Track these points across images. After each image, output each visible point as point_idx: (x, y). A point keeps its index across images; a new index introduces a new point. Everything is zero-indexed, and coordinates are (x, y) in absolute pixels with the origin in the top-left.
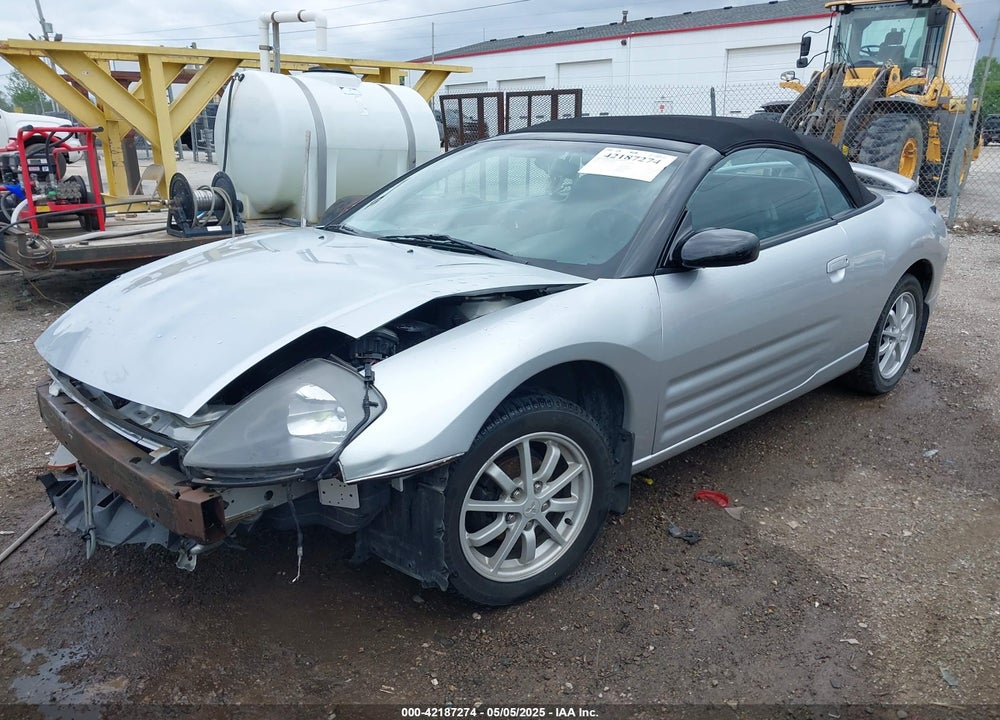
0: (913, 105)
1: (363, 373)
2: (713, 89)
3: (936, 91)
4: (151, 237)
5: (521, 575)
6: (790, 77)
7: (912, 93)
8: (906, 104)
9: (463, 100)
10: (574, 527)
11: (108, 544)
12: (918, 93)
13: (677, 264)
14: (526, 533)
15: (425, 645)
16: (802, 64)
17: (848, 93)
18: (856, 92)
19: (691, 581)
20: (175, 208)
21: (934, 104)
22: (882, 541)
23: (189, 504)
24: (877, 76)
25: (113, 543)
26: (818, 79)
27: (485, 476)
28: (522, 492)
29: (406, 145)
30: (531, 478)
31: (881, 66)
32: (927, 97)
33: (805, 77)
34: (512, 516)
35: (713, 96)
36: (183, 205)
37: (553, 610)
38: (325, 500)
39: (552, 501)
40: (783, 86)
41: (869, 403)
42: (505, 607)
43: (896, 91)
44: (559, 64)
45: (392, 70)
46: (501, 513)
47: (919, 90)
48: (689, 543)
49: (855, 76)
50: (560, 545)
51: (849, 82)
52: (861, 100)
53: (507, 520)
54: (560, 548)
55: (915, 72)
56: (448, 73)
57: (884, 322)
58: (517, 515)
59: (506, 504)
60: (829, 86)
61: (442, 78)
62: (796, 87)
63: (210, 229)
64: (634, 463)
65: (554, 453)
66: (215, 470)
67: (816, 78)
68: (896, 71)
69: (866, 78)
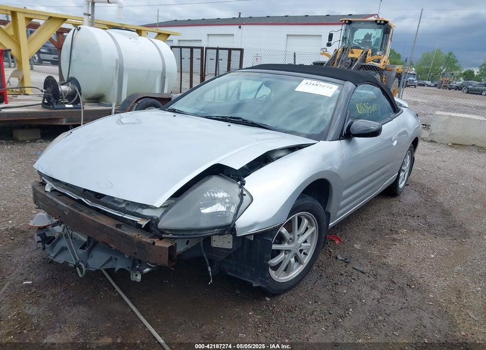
0: (376, 67)
1: (239, 183)
2: (295, 53)
3: (385, 62)
4: (34, 108)
5: (287, 279)
6: (325, 50)
7: (375, 62)
8: (373, 67)
9: (182, 49)
10: (308, 256)
11: (90, 269)
12: (378, 62)
13: (347, 135)
14: (291, 259)
15: (250, 313)
16: (329, 45)
17: (350, 60)
18: (354, 60)
19: (354, 279)
20: (48, 94)
21: (384, 68)
22: (424, 259)
23: (161, 248)
24: (362, 53)
25: (94, 268)
26: (337, 52)
27: (280, 232)
28: (292, 240)
29: (161, 69)
30: (297, 233)
31: (363, 49)
32: (382, 64)
33: (331, 51)
34: (287, 251)
35: (295, 56)
36: (52, 93)
37: (301, 295)
38: (214, 244)
39: (303, 244)
40: (321, 54)
41: (395, 199)
42: (280, 294)
43: (370, 61)
44: (208, 35)
45: (142, 31)
46: (283, 250)
47: (379, 61)
48: (347, 262)
49: (353, 53)
50: (302, 264)
51: (350, 55)
52: (355, 64)
53: (285, 254)
54: (302, 266)
55: (378, 53)
56: (169, 35)
57: (403, 164)
58: (289, 251)
59: (285, 246)
60: (342, 56)
61: (166, 37)
62: (328, 55)
63: (67, 106)
64: (330, 225)
65: (306, 222)
66: (171, 230)
67: (336, 52)
68: (370, 52)
69: (357, 54)
